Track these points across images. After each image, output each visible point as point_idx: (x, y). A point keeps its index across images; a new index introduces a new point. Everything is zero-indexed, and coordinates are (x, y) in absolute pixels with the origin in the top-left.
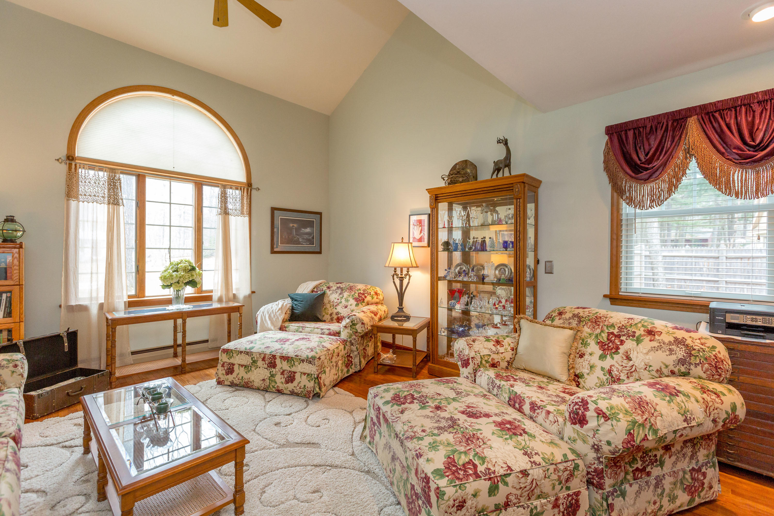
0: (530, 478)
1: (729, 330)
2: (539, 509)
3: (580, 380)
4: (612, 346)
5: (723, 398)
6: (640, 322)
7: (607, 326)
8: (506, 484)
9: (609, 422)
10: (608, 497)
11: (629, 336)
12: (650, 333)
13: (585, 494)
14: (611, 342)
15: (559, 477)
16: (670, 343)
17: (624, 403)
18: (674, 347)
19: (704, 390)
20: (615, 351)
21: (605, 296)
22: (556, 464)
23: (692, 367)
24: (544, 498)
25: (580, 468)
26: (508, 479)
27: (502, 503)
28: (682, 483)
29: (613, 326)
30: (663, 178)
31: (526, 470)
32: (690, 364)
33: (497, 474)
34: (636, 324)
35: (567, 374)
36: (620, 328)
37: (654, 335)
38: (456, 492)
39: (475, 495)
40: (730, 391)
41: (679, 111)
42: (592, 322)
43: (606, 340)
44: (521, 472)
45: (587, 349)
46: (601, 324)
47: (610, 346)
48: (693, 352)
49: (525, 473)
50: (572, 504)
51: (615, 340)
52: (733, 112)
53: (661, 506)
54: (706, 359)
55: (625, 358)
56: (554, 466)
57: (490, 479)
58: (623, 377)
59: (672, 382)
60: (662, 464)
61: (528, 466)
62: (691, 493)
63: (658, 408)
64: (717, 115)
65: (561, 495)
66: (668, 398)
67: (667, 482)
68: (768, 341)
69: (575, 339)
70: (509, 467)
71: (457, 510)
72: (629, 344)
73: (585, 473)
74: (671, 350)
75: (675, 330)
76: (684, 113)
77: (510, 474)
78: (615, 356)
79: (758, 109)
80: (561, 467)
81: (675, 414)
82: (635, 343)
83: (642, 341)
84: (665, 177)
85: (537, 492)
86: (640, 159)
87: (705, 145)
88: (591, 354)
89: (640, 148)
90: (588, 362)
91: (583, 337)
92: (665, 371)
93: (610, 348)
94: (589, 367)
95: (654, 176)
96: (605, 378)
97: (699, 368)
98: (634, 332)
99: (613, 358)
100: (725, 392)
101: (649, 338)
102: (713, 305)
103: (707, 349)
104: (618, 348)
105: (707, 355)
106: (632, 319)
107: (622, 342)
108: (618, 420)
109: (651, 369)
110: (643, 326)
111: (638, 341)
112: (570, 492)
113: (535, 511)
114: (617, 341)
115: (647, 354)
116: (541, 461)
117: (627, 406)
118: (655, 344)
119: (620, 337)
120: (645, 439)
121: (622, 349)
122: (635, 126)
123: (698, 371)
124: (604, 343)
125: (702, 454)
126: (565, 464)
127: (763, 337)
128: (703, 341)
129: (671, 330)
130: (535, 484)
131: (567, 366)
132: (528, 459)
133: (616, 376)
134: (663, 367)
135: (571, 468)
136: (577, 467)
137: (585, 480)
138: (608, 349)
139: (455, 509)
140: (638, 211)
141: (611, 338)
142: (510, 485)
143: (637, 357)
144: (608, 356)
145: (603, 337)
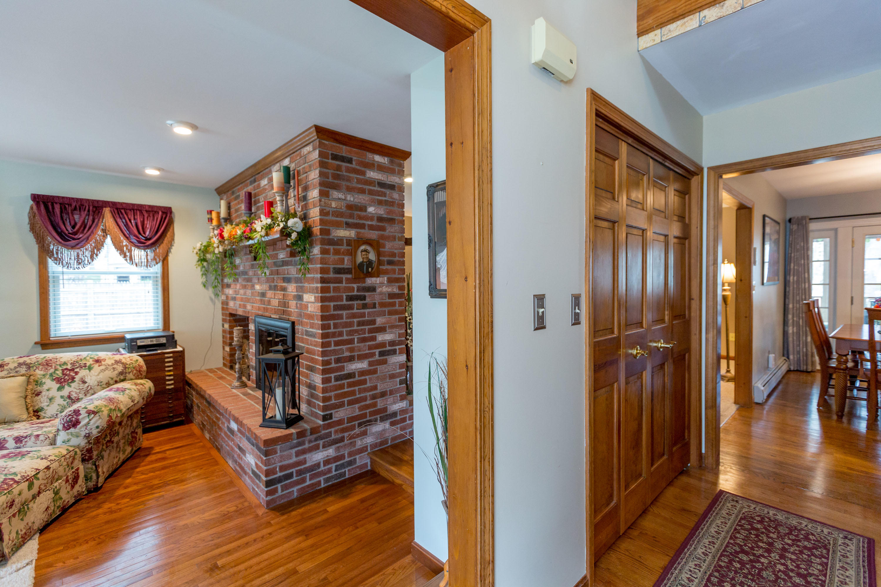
0: (51, 470)
1: (141, 350)
2: (58, 487)
3: (39, 414)
4: (68, 379)
5: (145, 386)
6: (88, 356)
7: (60, 365)
8: (38, 479)
9: (97, 415)
10: (95, 462)
11: (82, 368)
12: (97, 361)
13: (81, 467)
14: (66, 375)
15: (67, 462)
16: (113, 364)
17: (102, 402)
18: (115, 366)
19: (136, 384)
20: (72, 381)
21: (36, 343)
22: (64, 456)
23: (127, 375)
24: (60, 480)
25: (78, 453)
26: (39, 476)
27: (36, 493)
28: (128, 441)
29: (65, 363)
30: (87, 247)
31: (48, 466)
32: (126, 373)
33: (30, 476)
34: (85, 358)
35: (27, 413)
36: (73, 364)
37: (101, 362)
38: (7, 497)
39: (20, 494)
40: (147, 381)
41: (98, 201)
42: (43, 365)
43: (61, 375)
44: (46, 468)
45: (43, 388)
46: (54, 365)
48: (127, 366)
49: (48, 468)
50: (75, 477)
51: (69, 373)
52: (132, 213)
53: (120, 458)
54: (134, 368)
55: (81, 383)
56: (64, 458)
57: (27, 480)
58: (81, 396)
59: (120, 385)
60: (118, 434)
61: (49, 463)
62: (132, 446)
63: (119, 399)
64: (123, 211)
65: (69, 474)
66: (122, 393)
67: (121, 444)
68: (159, 351)
69: (28, 382)
70: (37, 469)
71: (9, 509)
72: (83, 373)
73: (80, 455)
74: (114, 368)
75: (114, 356)
76: (101, 203)
77: (39, 472)
78: (72, 384)
79: (146, 215)
80: (68, 456)
81: (128, 399)
82: (87, 371)
83: (93, 368)
84: (88, 246)
85: (56, 477)
86: (67, 230)
87: (116, 230)
88: (48, 390)
89: (66, 220)
90: (46, 397)
91: (36, 379)
92: (111, 382)
93: (66, 380)
94: (48, 400)
95: (80, 245)
96: (65, 403)
97: (131, 374)
98: (85, 364)
99: (70, 386)
100: (145, 382)
101: (98, 364)
102: (128, 336)
103: (134, 362)
104: (73, 378)
105: (134, 365)
106: (80, 355)
107: (77, 373)
108: (103, 411)
109: (102, 383)
110: (91, 358)
111: (90, 368)
112: (74, 470)
113: (56, 490)
114: (71, 373)
115: (98, 375)
116: (55, 458)
117: (104, 403)
118: (103, 367)
119: (74, 370)
120: (117, 416)
121: (77, 378)
122: (61, 201)
123: (131, 376)
124: (59, 378)
125: (135, 421)
126: (69, 454)
127: (156, 350)
128: (131, 358)
129: (111, 356)
130: (55, 472)
131: (25, 406)
132: (46, 460)
133: (76, 397)
134: (110, 379)
135: (73, 454)
136: (76, 453)
137: (80, 459)
138: (65, 382)
139: (8, 508)
140: (65, 270)
141: (66, 372)
142: (40, 479)
143: (91, 379)
144: (66, 386)
145: (57, 374)
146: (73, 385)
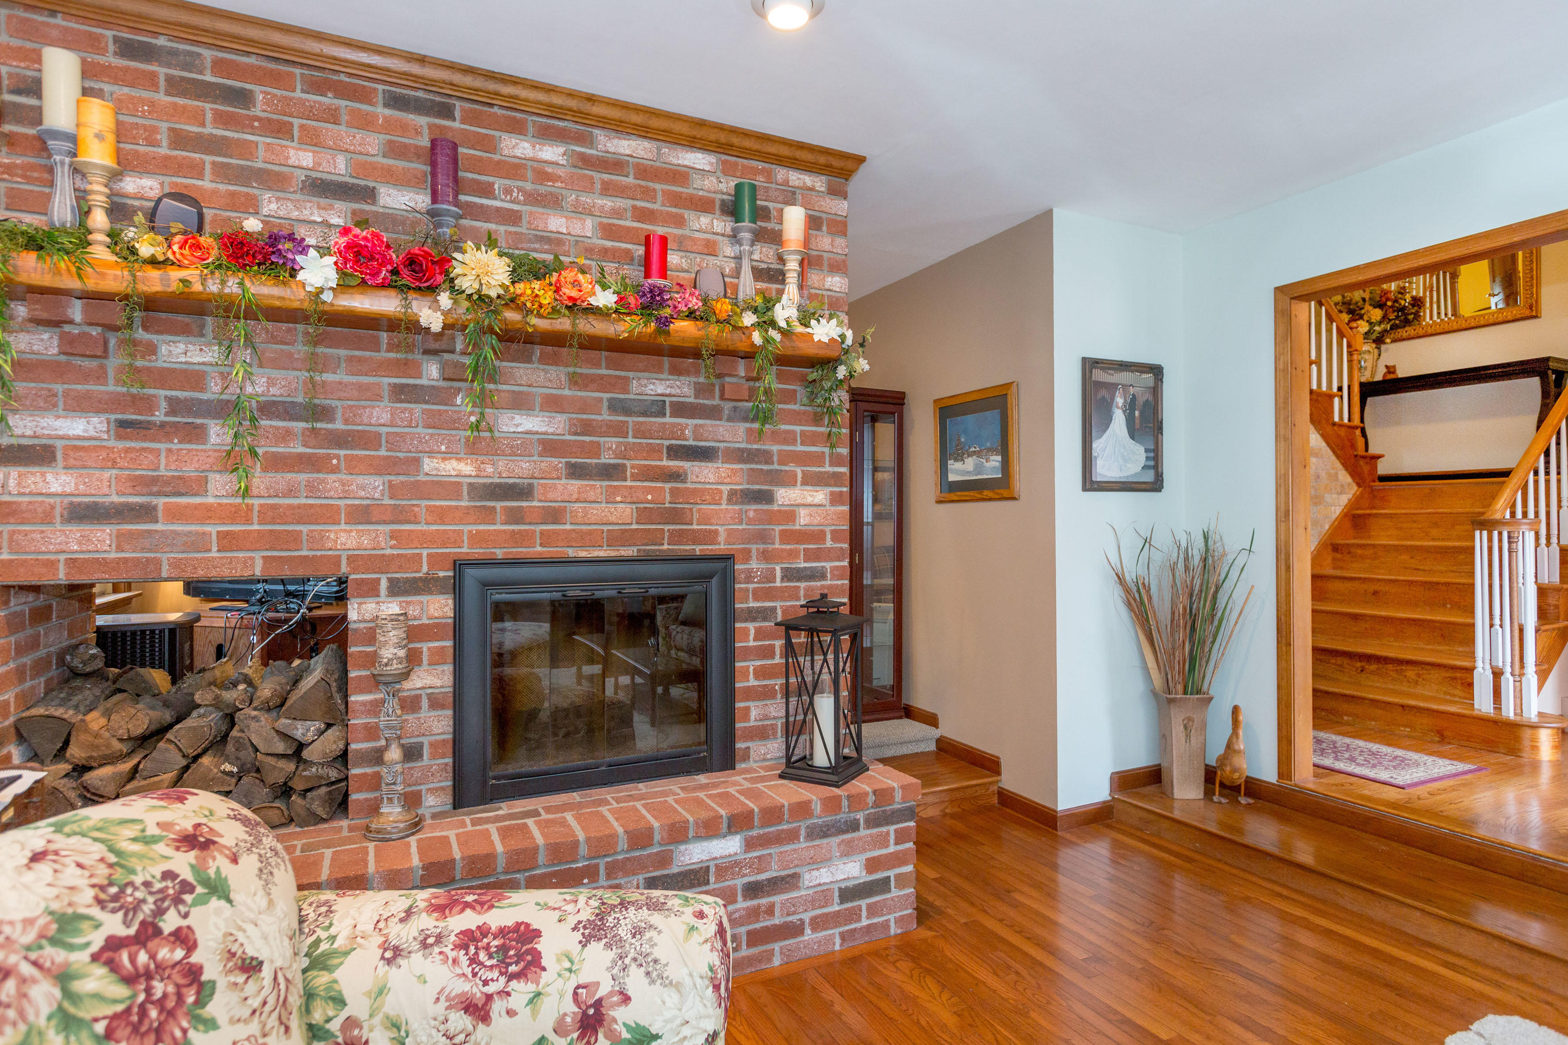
4: (171, 989)
14: (149, 976)
20: (198, 993)
43: (122, 991)
47: (165, 996)
51: (153, 957)
55: (241, 979)
78: (213, 1009)
82: (215, 903)
93: (171, 1004)
99: (210, 1024)
104: (193, 973)
107: (183, 939)
114: (164, 953)
119: (158, 932)
121: (207, 960)
124: (128, 1011)
138: (171, 1014)
141: (133, 960)
143: (265, 938)
144: (192, 1034)
145: (98, 997)
146: (215, 1008)
